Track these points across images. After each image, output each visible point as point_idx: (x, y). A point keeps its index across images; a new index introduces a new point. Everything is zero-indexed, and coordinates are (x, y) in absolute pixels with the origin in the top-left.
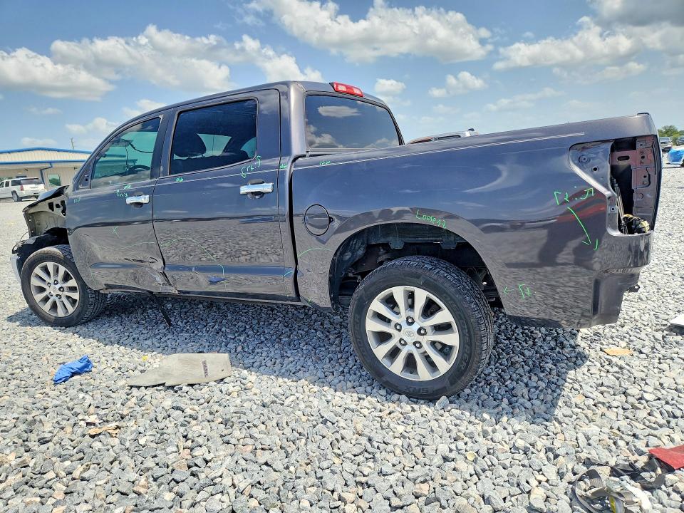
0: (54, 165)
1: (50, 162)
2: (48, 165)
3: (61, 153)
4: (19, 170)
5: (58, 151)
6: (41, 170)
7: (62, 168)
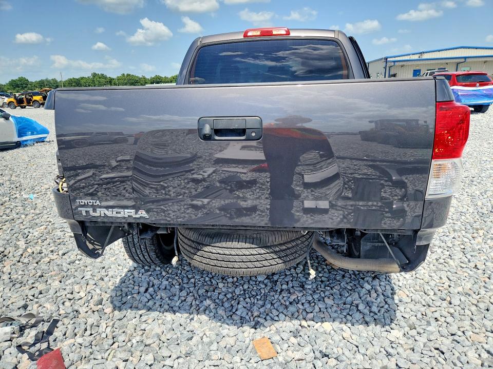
0: (468, 60)
1: (465, 58)
2: (463, 60)
3: (478, 50)
4: (442, 64)
5: (477, 48)
6: (458, 64)
7: (475, 62)
